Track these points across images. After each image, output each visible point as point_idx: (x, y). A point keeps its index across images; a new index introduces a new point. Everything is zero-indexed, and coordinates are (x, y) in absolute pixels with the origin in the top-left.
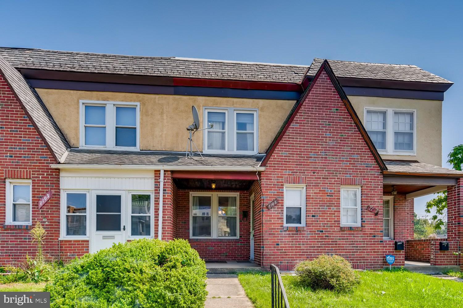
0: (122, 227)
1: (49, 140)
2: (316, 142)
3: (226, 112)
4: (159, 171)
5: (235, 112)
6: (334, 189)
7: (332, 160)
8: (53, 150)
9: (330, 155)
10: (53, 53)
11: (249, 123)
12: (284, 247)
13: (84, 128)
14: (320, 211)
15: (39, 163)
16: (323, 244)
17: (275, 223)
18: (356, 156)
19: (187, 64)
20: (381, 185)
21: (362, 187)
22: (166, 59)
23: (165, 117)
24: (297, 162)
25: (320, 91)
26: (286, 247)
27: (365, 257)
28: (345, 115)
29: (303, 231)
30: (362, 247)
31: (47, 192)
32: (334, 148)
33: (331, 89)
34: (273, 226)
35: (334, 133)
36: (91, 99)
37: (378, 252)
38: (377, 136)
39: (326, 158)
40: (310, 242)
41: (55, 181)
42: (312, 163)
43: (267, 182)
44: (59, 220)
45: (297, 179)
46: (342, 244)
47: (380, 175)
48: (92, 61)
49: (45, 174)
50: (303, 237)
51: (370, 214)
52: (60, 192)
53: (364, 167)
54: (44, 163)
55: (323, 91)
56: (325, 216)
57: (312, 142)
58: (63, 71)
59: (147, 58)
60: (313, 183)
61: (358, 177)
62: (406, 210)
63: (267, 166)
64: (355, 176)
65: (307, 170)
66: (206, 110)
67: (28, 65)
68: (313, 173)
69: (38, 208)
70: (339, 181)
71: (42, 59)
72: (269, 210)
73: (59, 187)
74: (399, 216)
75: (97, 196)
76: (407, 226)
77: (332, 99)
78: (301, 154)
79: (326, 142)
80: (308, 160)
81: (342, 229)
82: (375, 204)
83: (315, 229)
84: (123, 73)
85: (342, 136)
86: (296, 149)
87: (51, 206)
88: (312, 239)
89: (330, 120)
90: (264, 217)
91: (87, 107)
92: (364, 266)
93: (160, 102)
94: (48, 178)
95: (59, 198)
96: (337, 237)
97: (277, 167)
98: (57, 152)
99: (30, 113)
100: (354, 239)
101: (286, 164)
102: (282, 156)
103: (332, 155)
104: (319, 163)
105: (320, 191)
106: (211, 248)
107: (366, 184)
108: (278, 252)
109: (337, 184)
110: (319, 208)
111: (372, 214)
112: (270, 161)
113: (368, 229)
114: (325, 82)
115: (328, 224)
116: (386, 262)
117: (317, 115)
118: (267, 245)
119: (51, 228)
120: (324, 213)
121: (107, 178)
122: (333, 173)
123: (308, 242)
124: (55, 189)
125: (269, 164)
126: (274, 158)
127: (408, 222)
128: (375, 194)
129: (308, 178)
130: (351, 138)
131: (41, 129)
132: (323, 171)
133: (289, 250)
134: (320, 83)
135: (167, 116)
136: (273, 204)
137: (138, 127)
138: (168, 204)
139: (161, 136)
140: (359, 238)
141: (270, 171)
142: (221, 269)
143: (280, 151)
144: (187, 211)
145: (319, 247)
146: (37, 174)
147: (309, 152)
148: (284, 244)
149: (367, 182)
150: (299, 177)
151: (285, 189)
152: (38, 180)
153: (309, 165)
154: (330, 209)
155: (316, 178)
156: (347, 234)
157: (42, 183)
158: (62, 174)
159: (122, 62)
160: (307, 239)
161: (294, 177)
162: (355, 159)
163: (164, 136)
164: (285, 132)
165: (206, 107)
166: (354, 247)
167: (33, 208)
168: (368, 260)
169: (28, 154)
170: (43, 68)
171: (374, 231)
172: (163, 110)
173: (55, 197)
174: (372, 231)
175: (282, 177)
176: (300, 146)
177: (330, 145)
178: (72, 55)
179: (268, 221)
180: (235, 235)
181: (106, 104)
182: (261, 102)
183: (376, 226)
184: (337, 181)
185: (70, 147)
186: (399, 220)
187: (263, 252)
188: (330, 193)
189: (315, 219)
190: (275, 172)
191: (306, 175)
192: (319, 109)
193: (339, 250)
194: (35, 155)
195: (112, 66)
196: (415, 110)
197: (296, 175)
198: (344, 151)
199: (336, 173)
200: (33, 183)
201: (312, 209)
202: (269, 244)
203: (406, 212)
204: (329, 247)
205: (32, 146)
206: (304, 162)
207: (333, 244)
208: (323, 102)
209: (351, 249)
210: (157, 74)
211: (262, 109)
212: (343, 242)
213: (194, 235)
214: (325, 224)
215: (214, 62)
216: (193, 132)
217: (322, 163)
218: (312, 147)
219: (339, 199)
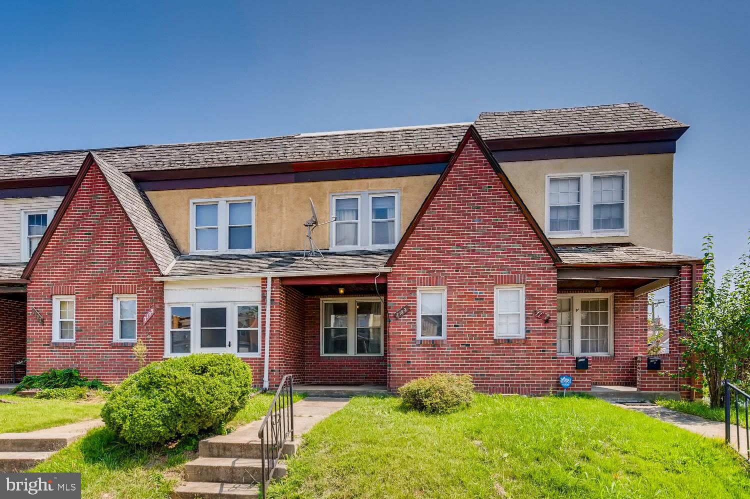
0: (227, 343)
1: (154, 252)
2: (461, 231)
3: (359, 197)
4: (266, 278)
5: (371, 197)
6: (486, 290)
7: (482, 254)
8: (157, 262)
9: (479, 247)
10: (164, 149)
11: (390, 208)
12: (416, 365)
13: (195, 232)
14: (465, 319)
15: (144, 277)
16: (470, 362)
17: (405, 336)
18: (516, 246)
19: (313, 141)
20: (555, 282)
21: (526, 285)
22: (289, 138)
23: (284, 211)
24: (434, 258)
25: (465, 166)
26: (420, 365)
27: (529, 379)
28: (501, 193)
29: (442, 345)
30: (525, 365)
31: (151, 307)
32: (485, 237)
33: (482, 161)
34: (403, 340)
35: (486, 217)
36: (202, 198)
37: (550, 372)
38: (568, 213)
39: (474, 250)
40: (451, 358)
41: (159, 294)
42: (454, 258)
43: (395, 285)
44: (164, 336)
45: (433, 280)
46: (497, 361)
47: (553, 269)
48: (205, 152)
49: (150, 287)
50: (442, 352)
51: (537, 322)
52: (164, 307)
53: (529, 259)
54: (148, 276)
55: (470, 165)
56: (472, 326)
57: (454, 231)
58: (172, 170)
59: (267, 140)
60: (456, 284)
61: (520, 273)
62: (634, 312)
63: (395, 266)
64: (516, 272)
65: (447, 268)
66: (334, 197)
67: (138, 167)
68: (456, 271)
69: (142, 324)
70: (493, 280)
71: (152, 158)
72: (397, 319)
73: (163, 301)
74: (623, 322)
75: (202, 309)
76: (635, 335)
77: (482, 174)
78: (440, 248)
79: (475, 231)
80: (450, 255)
81: (497, 342)
82: (545, 308)
83: (458, 342)
84: (235, 164)
85: (497, 220)
86: (433, 242)
87: (155, 322)
88: (454, 355)
89: (480, 201)
90: (391, 328)
91: (198, 207)
92: (529, 391)
93: (278, 193)
94: (152, 292)
95: (164, 313)
96: (490, 352)
97: (408, 265)
98: (161, 263)
99: (135, 224)
100: (514, 355)
101: (420, 262)
102: (415, 252)
103: (483, 247)
104: (464, 257)
105: (465, 293)
106: (346, 368)
107: (531, 282)
108: (409, 372)
109: (489, 283)
110: (465, 316)
111: (540, 321)
112: (399, 259)
113: (535, 341)
114: (473, 152)
115: (476, 335)
116: (560, 385)
117: (462, 196)
118: (395, 362)
119: (155, 345)
120: (471, 321)
121: (211, 289)
122: (484, 270)
123: (448, 359)
124: (159, 303)
125: (398, 263)
126: (403, 256)
127: (638, 330)
128: (545, 295)
129: (449, 278)
130: (510, 223)
131: (145, 241)
132: (470, 267)
133: (424, 368)
134: (465, 156)
135: (286, 209)
136: (402, 312)
137: (253, 225)
138: (276, 316)
139: (280, 234)
140: (521, 352)
141: (398, 272)
142: (338, 391)
143: (412, 246)
144: (317, 322)
145: (465, 365)
146: (142, 289)
147: (451, 245)
148: (417, 362)
149: (532, 279)
150: (437, 277)
151: (418, 293)
152: (142, 295)
153: (450, 261)
154: (480, 316)
155: (459, 277)
156: (503, 348)
157: (146, 298)
158: (166, 287)
159: (237, 150)
160: (447, 355)
161: (430, 277)
162: (515, 249)
163: (283, 233)
164: (418, 222)
165: (333, 193)
166: (514, 365)
167: (138, 324)
168: (534, 382)
169: (134, 268)
170: (153, 169)
171: (543, 344)
172: (282, 202)
173: (160, 313)
174: (540, 344)
175: (415, 278)
176: (438, 239)
177: (479, 234)
178: (184, 148)
179: (396, 333)
180: (379, 352)
181: (218, 202)
182: (404, 181)
183: (546, 338)
184: (489, 280)
185: (181, 254)
186: (622, 327)
187: (390, 372)
188: (479, 296)
189: (458, 329)
190: (405, 272)
191: (446, 274)
192: (464, 189)
193: (493, 368)
194: (139, 268)
195: (225, 156)
196: (628, 172)
197: (433, 274)
198: (500, 240)
199: (487, 270)
200: (138, 298)
201: (455, 316)
202: (398, 362)
203: (634, 316)
204: (478, 365)
205: (138, 259)
206: (444, 258)
207: (484, 362)
208: (470, 179)
209: (509, 368)
210: (275, 160)
211: (405, 190)
212: (498, 358)
213: (326, 352)
214: (473, 335)
215: (348, 135)
216: (311, 228)
217: (467, 257)
218: (454, 238)
219: (493, 303)
